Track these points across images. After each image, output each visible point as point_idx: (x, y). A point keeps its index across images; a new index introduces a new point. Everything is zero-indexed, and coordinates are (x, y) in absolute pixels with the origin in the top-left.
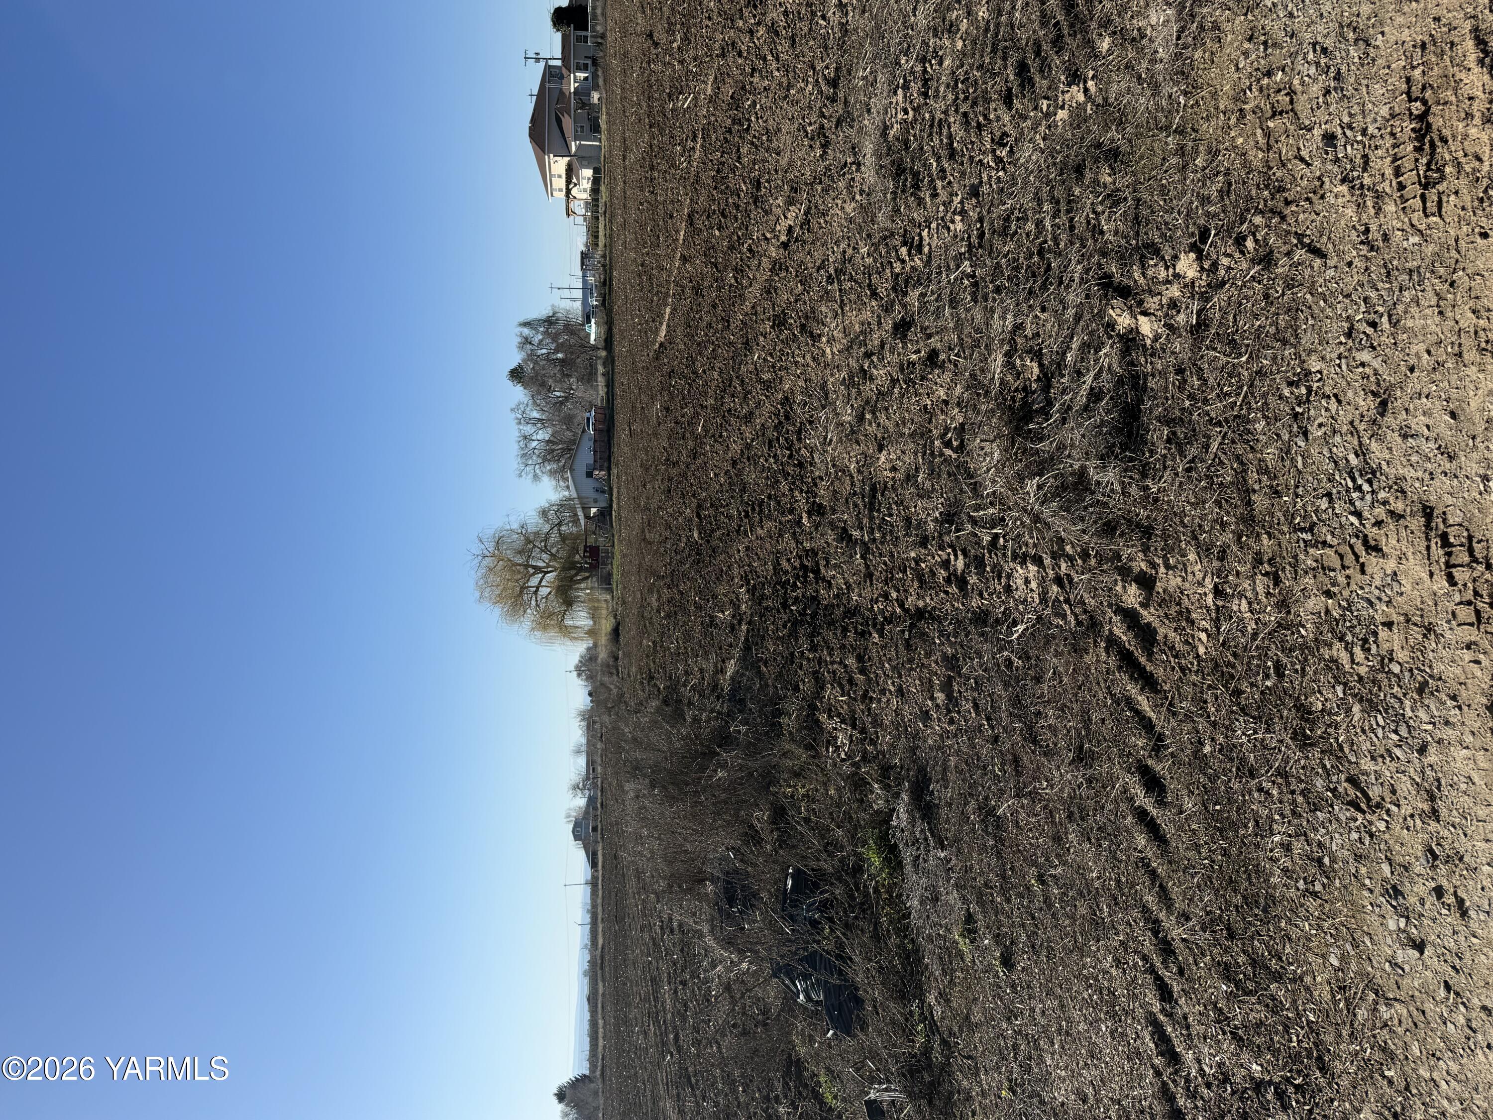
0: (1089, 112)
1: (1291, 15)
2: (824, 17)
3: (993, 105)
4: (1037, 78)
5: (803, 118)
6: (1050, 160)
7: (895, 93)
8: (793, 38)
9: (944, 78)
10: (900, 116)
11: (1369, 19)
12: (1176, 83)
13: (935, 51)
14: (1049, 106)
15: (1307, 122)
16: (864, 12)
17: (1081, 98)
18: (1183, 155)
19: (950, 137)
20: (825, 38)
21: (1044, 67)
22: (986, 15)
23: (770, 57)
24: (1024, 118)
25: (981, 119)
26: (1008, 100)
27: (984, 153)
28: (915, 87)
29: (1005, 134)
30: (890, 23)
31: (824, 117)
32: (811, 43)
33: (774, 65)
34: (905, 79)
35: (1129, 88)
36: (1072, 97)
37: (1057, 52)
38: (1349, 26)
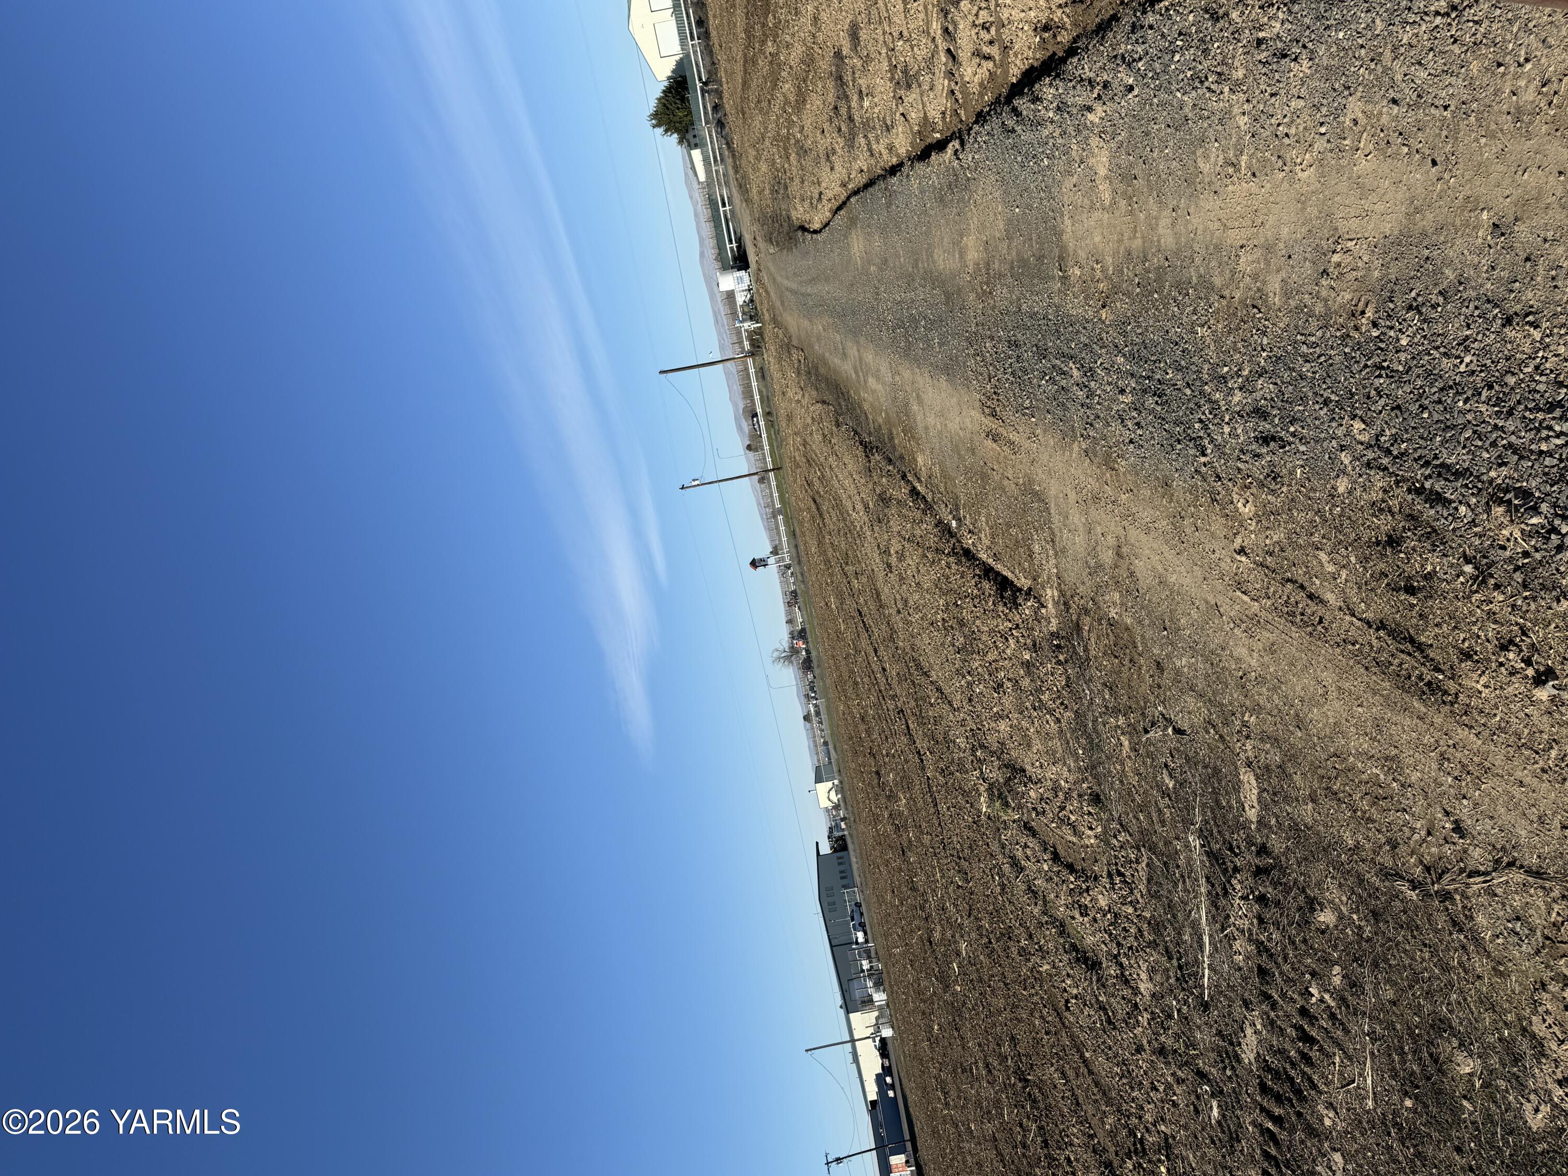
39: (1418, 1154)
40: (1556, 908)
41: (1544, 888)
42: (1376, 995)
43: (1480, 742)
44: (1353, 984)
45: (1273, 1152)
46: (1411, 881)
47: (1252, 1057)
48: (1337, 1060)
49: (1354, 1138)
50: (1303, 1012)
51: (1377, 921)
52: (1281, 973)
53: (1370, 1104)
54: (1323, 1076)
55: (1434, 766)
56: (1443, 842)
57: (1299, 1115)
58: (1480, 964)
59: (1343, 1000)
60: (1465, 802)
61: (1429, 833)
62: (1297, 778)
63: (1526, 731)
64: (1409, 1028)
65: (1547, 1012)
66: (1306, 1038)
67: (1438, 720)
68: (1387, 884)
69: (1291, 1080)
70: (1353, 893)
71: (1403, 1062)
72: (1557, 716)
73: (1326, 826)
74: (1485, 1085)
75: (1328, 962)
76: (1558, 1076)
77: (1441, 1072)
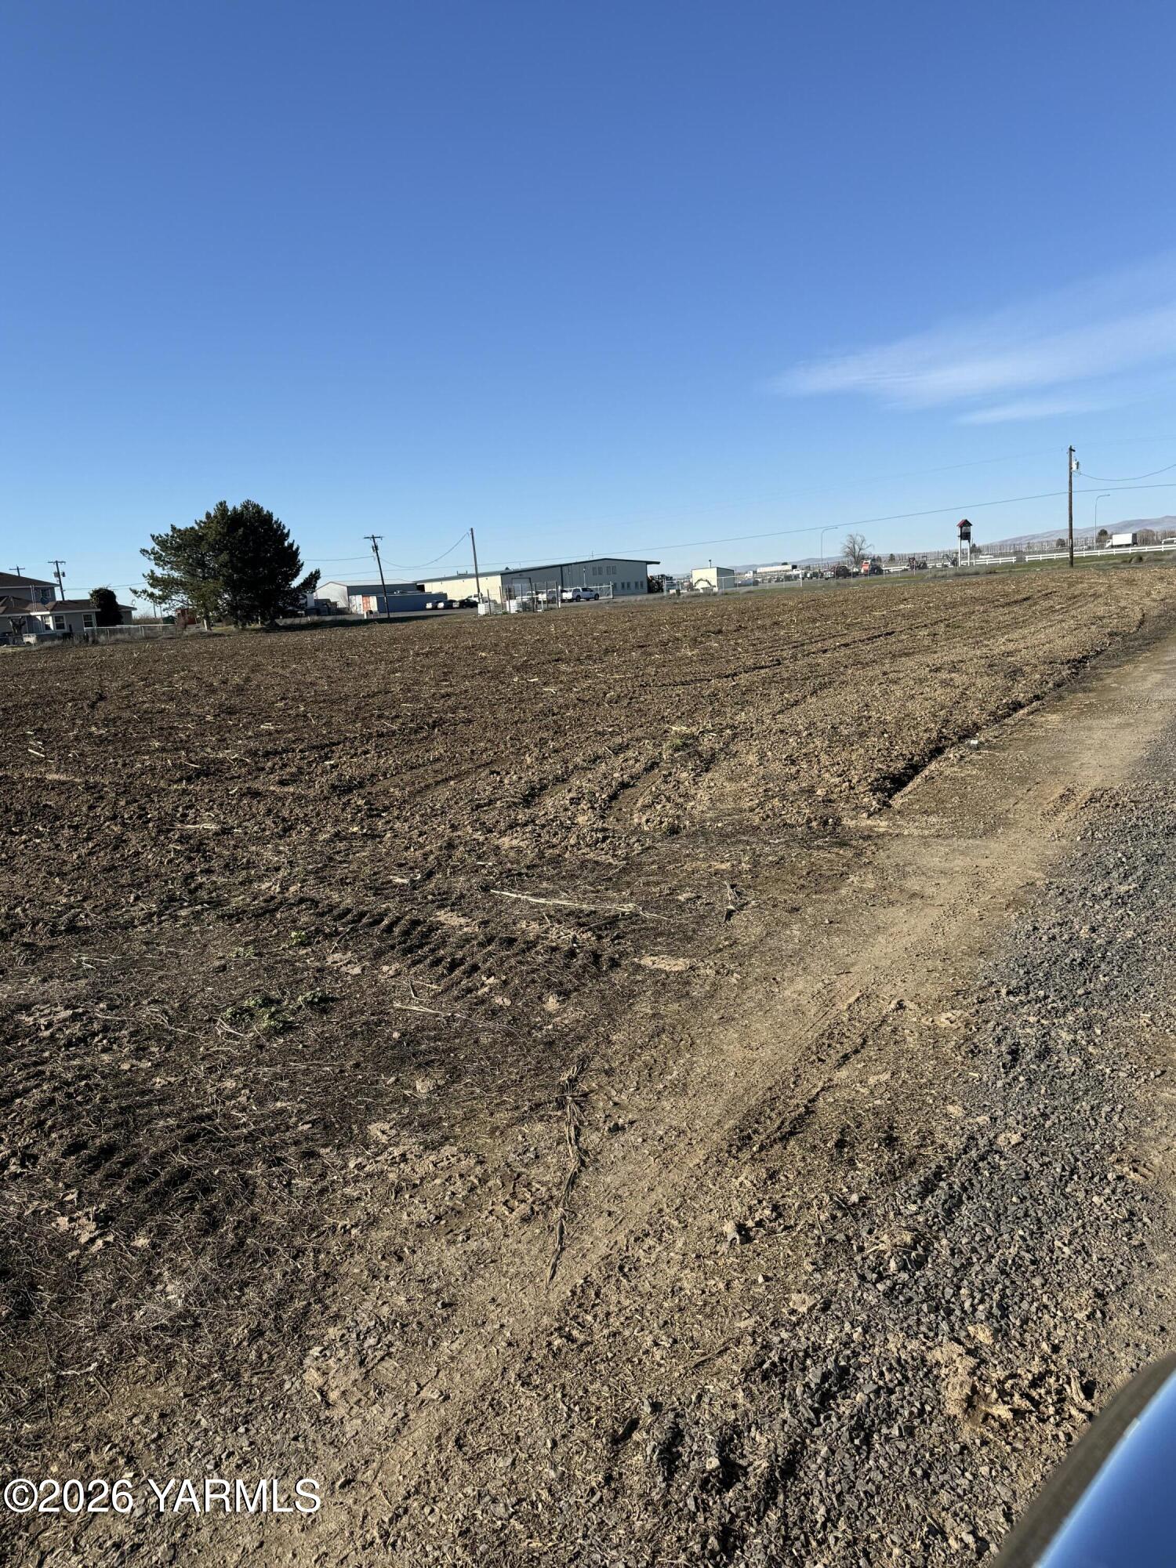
0: (70, 1255)
1: (190, 1449)
2: (137, 898)
3: (65, 1132)
4: (99, 1175)
5: (30, 900)
6: (10, 1231)
7: (66, 1008)
8: (113, 868)
9: (89, 1060)
10: (43, 1021)
11: (196, 1544)
12: (109, 1351)
13: (116, 1039)
14: (71, 1202)
15: (82, 1543)
16: (147, 944)
17: (83, 1240)
18: (32, 1402)
19: (27, 1091)
20: (117, 905)
21: (113, 1177)
22: (158, 1086)
23: (91, 845)
24: (55, 1179)
25: (49, 1123)
26: (74, 1148)
27: (11, 1142)
28: (76, 1029)
29: (36, 1158)
30: (139, 977)
31: (34, 925)
32: (110, 891)
33: (84, 851)
34: (83, 1014)
35: (98, 1294)
36: (82, 1227)
37: (128, 1188)
38: (188, 1526)
39: (355, 1034)
40: (543, 1189)
41: (560, 1184)
42: (484, 1030)
43: (691, 1165)
44: (494, 1013)
45: (364, 921)
46: (576, 1080)
47: (441, 919)
48: (434, 987)
49: (371, 986)
50: (475, 968)
51: (545, 1044)
52: (508, 957)
53: (398, 1005)
54: (422, 973)
55: (674, 1123)
56: (607, 1113)
57: (393, 947)
58: (502, 1117)
59: (482, 1002)
60: (640, 1140)
61: (616, 1104)
62: (676, 1006)
63: (697, 1206)
64: (455, 1049)
65: (459, 1160)
66: (454, 965)
67: (715, 1136)
68: (576, 1060)
69: (421, 946)
70: (571, 1030)
71: (429, 1038)
72: (708, 1234)
73: (630, 1021)
74: (406, 1098)
75: (514, 997)
76: (409, 1156)
77: (419, 1066)
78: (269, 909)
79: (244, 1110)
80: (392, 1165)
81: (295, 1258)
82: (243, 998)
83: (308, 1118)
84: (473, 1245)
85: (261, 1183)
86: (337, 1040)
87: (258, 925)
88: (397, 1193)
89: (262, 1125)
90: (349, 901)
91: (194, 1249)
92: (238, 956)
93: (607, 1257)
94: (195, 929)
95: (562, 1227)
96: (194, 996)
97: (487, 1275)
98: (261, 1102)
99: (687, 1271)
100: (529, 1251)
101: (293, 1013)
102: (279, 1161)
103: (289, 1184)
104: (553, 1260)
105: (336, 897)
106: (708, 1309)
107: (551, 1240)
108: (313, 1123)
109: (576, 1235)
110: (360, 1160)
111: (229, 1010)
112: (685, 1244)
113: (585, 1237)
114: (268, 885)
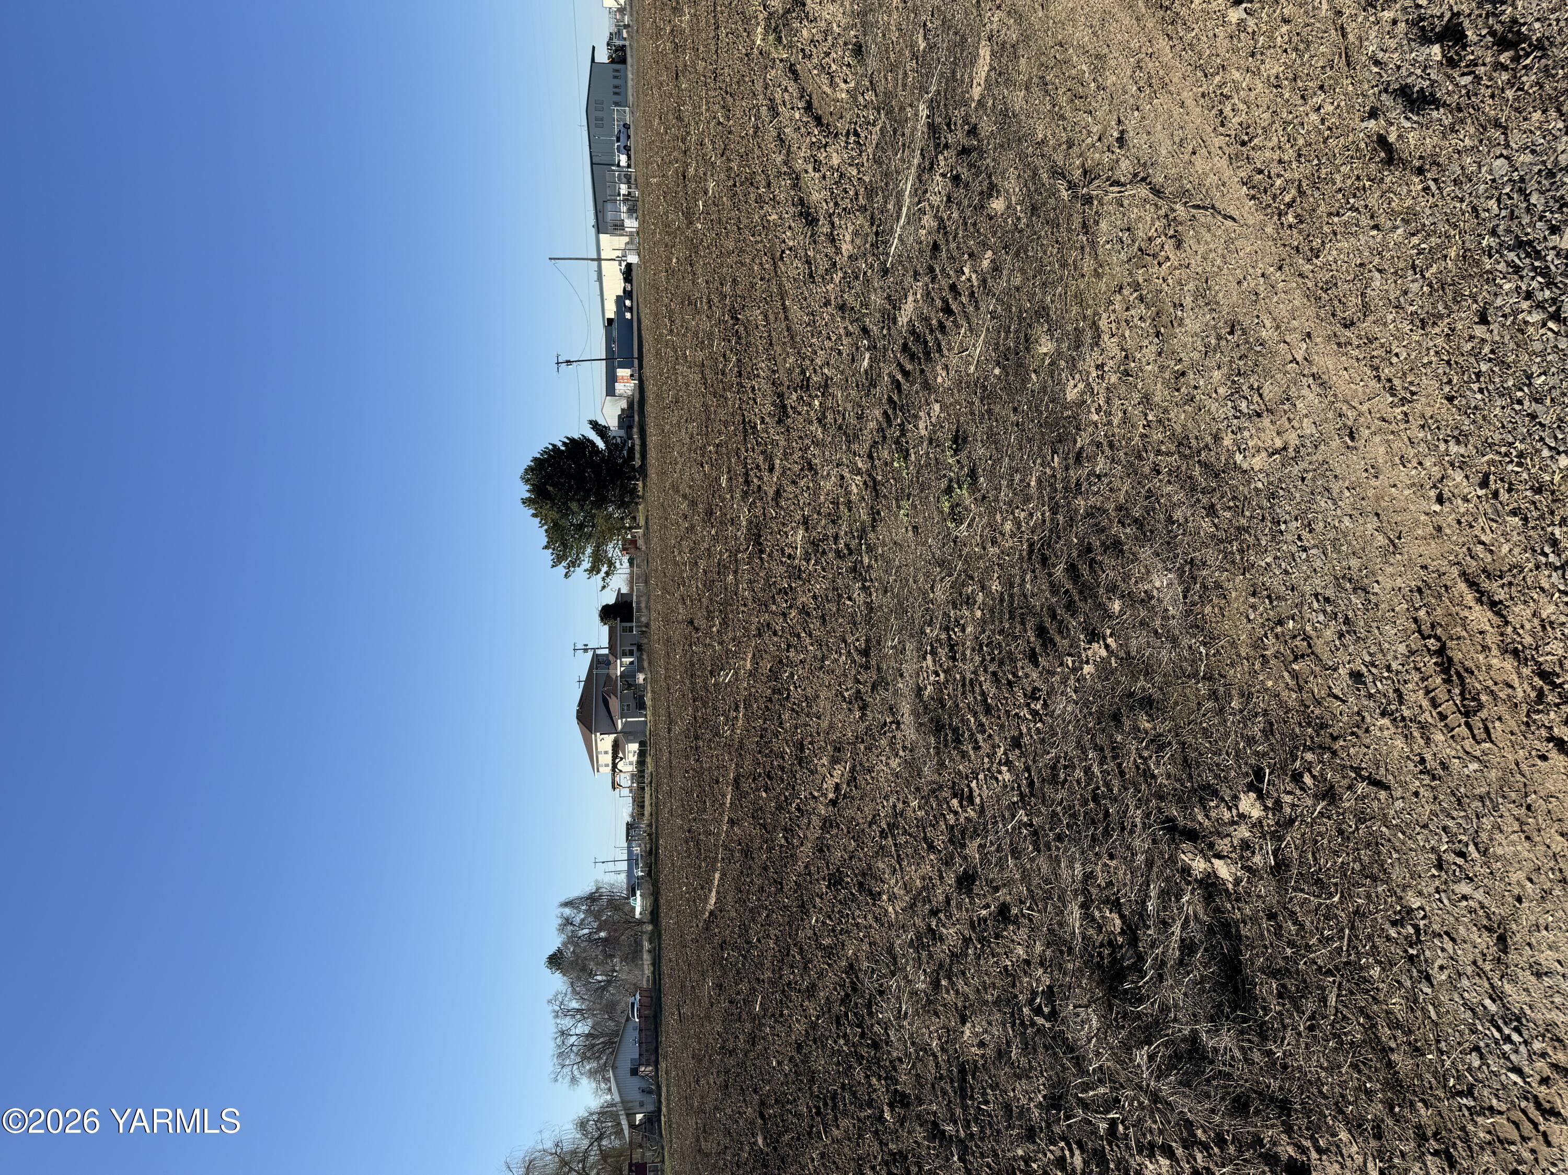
0: (1114, 665)
1: (1286, 572)
2: (850, 599)
3: (1020, 664)
4: (1058, 639)
5: (840, 685)
6: (1085, 711)
7: (925, 658)
8: (823, 618)
9: (968, 643)
10: (932, 678)
11: (1360, 570)
12: (1194, 636)
13: (956, 620)
14: (1074, 662)
15: (1331, 663)
16: (886, 592)
17: (1104, 653)
18: (1217, 699)
19: (983, 693)
20: (853, 615)
21: (1062, 629)
22: (999, 588)
23: (803, 635)
24: (1053, 673)
25: (1010, 676)
26: (1033, 658)
27: (1019, 707)
28: (943, 652)
29: (1036, 689)
30: (911, 600)
31: (858, 682)
32: (840, 620)
33: (808, 641)
34: (932, 646)
35: (1148, 643)
36: (1095, 654)
37: (1072, 616)
38: (1344, 577)
39: (989, 411)
40: (1157, 223)
41: (1156, 205)
42: (1008, 281)
43: (1171, 55)
44: (996, 268)
45: (896, 399)
46: (1069, 182)
47: (905, 320)
48: (963, 331)
49: (952, 394)
50: (953, 287)
51: (1032, 214)
52: (948, 250)
53: (972, 368)
54: (949, 343)
55: (1129, 73)
56: (1105, 149)
57: (922, 371)
58: (1088, 265)
59: (984, 281)
60: (1136, 113)
61: (1100, 139)
62: (1023, 61)
63: (1208, 52)
64: (1020, 311)
65: (1114, 311)
66: (948, 310)
67: (1150, 25)
68: (1052, 181)
69: (926, 342)
70: (1026, 185)
71: (1006, 338)
72: (1235, 41)
73: (1028, 117)
74: (1052, 364)
75: (985, 245)
76: (1099, 362)
77: (1028, 349)
78: (873, 486)
79: (1031, 515)
80: (1103, 378)
81: (1159, 473)
82: (942, 512)
83: (1049, 458)
84: (1188, 301)
85: (1092, 501)
86: (991, 428)
87: (885, 496)
88: (1128, 375)
89: (1046, 499)
90: (877, 413)
91: (1133, 562)
92: (907, 515)
93: (1231, 158)
94: (880, 551)
95: (1195, 207)
96: (933, 554)
97: (1217, 288)
98: (1027, 500)
99: (1262, 67)
100: (1207, 243)
101: (962, 468)
102: (1078, 484)
103: (1099, 477)
104: (1220, 218)
105: (872, 425)
106: (1302, 46)
107: (1203, 220)
108: (1054, 452)
109: (1204, 191)
110: (1093, 410)
111: (949, 524)
112: (1238, 69)
113: (1207, 183)
114: (854, 487)
